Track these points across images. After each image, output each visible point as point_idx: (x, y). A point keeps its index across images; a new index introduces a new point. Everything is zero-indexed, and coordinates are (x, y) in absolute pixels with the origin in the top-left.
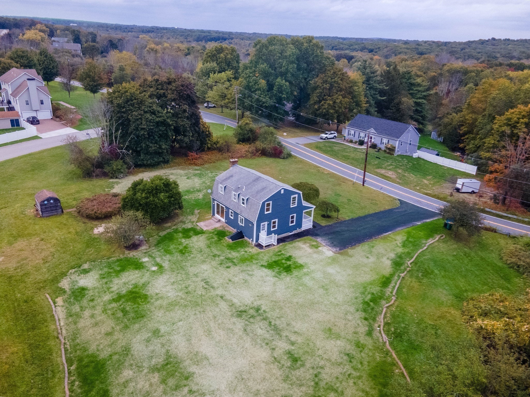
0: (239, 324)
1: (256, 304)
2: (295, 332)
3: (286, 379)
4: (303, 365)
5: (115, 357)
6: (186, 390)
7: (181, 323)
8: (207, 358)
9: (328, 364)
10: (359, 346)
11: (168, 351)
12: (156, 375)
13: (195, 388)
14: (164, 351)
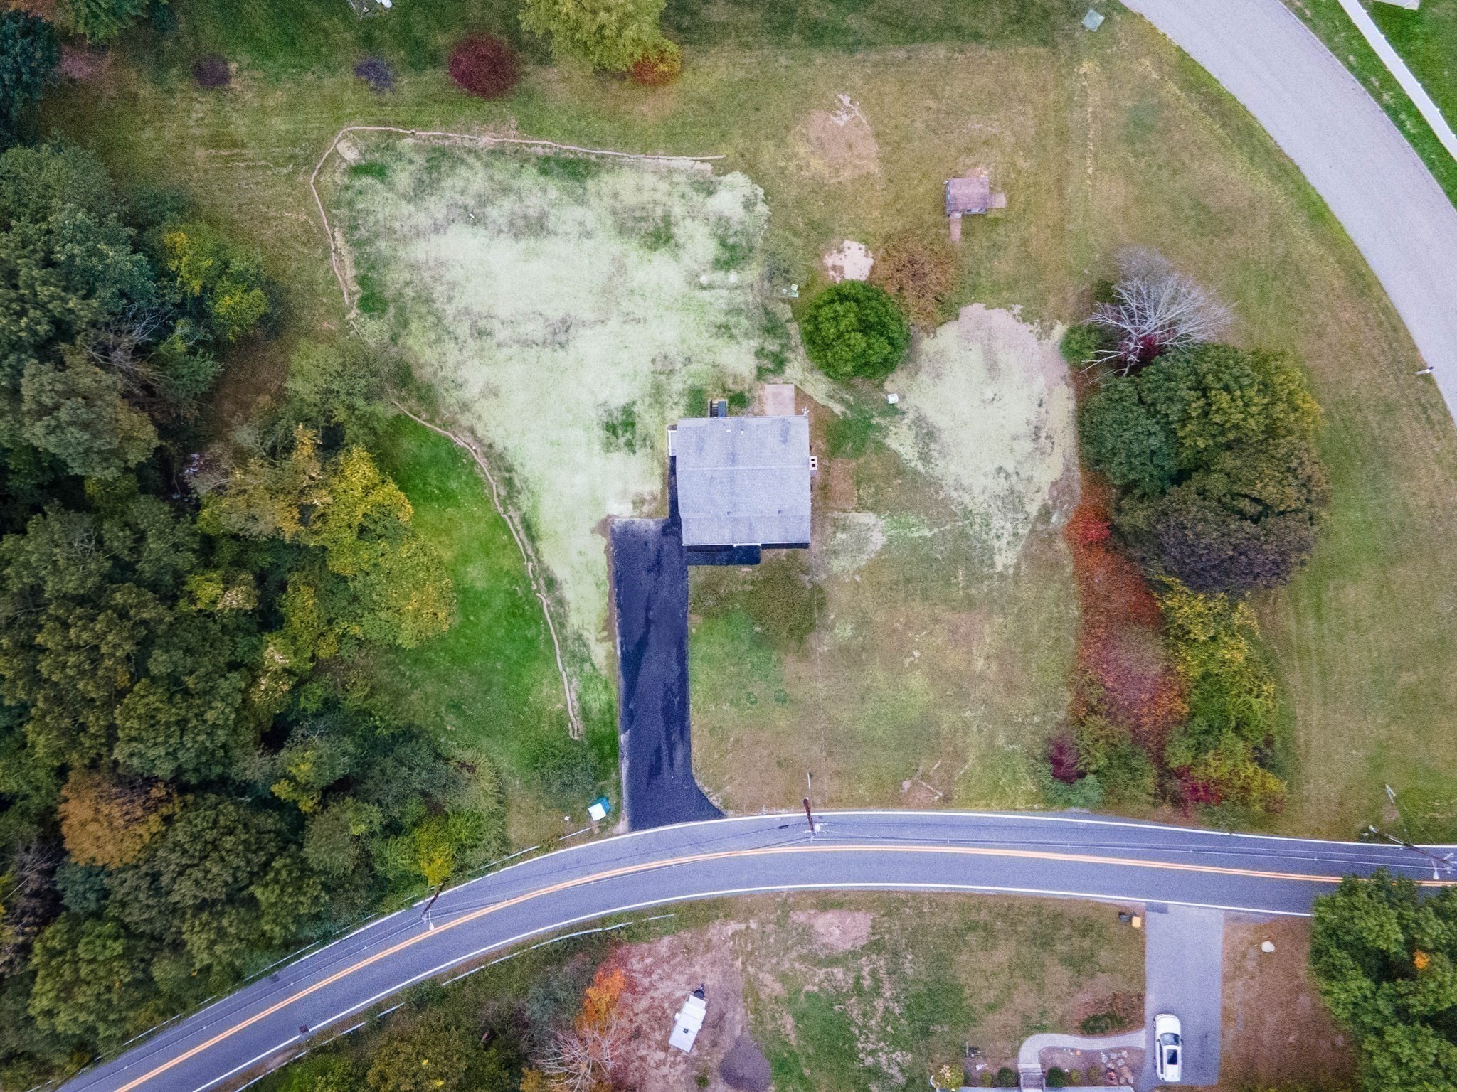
0: (555, 314)
1: (570, 347)
2: (511, 359)
3: (467, 311)
4: (472, 335)
5: (580, 191)
6: (506, 229)
7: (587, 261)
8: (527, 261)
9: (461, 358)
10: (465, 407)
11: (555, 233)
12: (536, 215)
13: (502, 236)
14: (559, 231)
